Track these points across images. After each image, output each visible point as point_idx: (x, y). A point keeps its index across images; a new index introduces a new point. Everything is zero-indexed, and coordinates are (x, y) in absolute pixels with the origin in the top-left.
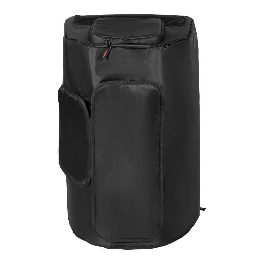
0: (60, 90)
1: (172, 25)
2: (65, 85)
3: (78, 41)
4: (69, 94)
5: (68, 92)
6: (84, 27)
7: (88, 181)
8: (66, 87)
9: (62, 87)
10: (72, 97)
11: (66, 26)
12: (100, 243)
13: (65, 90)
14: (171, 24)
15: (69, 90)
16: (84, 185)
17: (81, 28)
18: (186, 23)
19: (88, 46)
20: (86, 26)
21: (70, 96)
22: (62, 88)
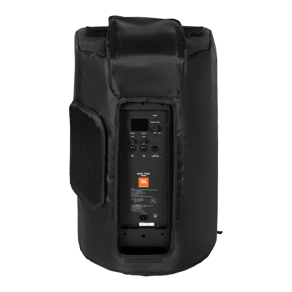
0: (71, 106)
1: (191, 36)
2: (77, 100)
3: (93, 53)
4: (82, 110)
5: (81, 107)
6: (98, 39)
7: (102, 202)
8: (78, 102)
9: (73, 102)
10: (86, 112)
11: (78, 38)
12: (117, 269)
13: (77, 105)
14: (189, 35)
15: (82, 106)
16: (97, 207)
17: (94, 40)
18: (204, 34)
19: (104, 58)
20: (100, 39)
21: (84, 111)
22: (74, 104)
